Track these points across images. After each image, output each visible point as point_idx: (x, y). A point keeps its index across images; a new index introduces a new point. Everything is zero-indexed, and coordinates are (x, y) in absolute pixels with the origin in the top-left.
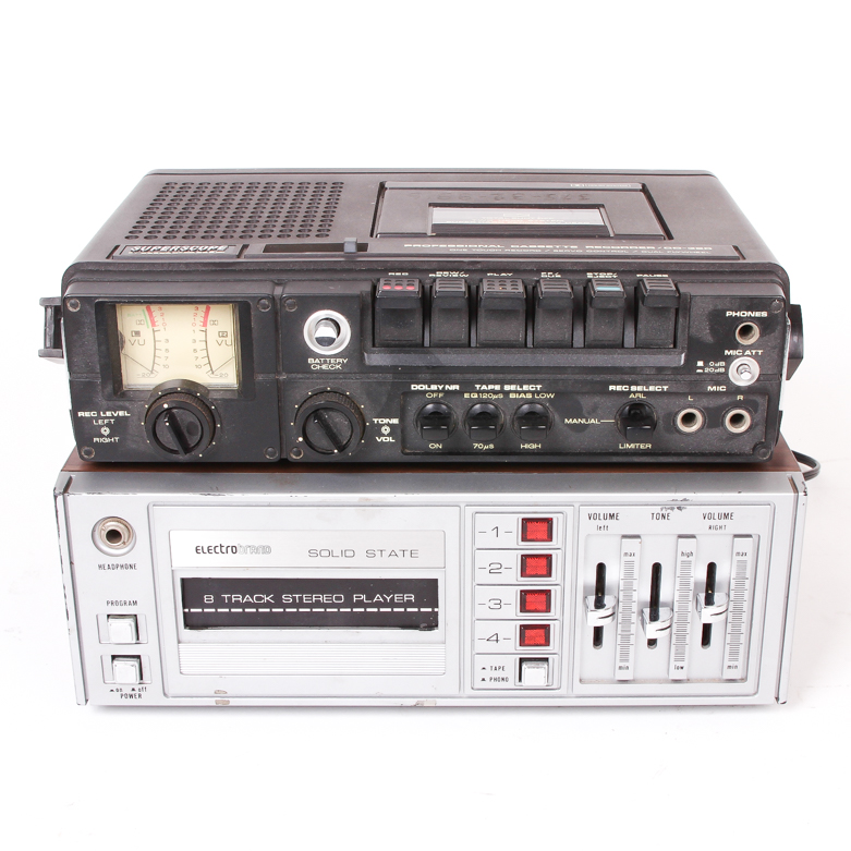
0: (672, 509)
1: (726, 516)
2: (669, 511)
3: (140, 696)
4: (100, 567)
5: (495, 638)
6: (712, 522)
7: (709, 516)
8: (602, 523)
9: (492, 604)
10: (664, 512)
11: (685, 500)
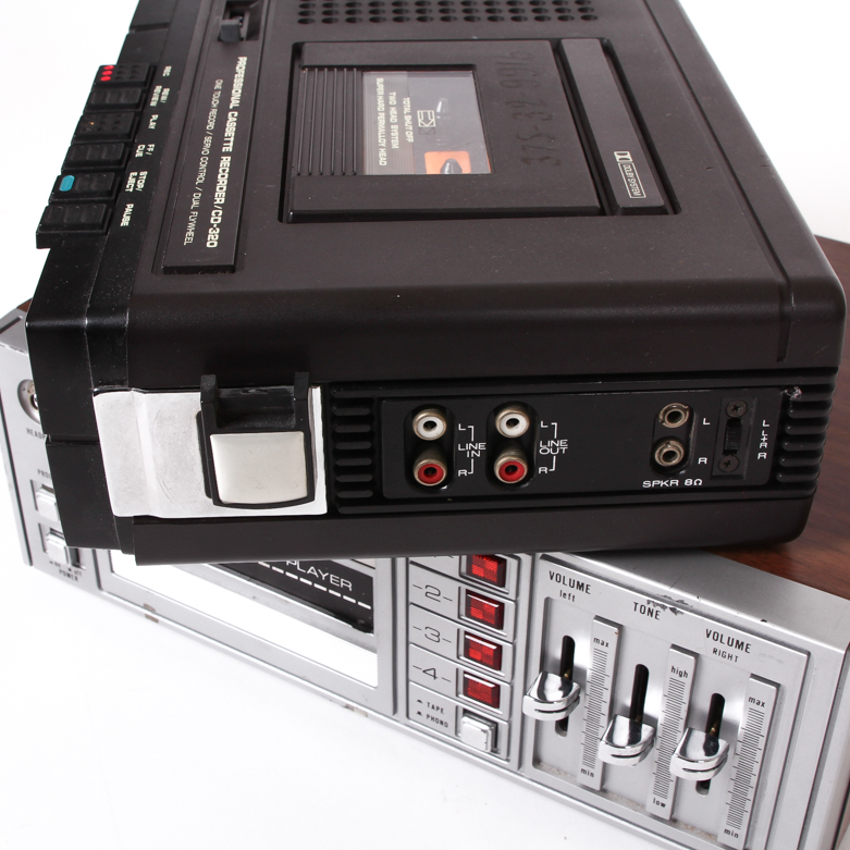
0: (664, 607)
1: (740, 645)
2: (658, 608)
3: (76, 578)
4: (28, 431)
5: (432, 672)
6: (717, 645)
7: (717, 637)
8: (567, 590)
9: (429, 632)
10: (651, 606)
11: (682, 602)
